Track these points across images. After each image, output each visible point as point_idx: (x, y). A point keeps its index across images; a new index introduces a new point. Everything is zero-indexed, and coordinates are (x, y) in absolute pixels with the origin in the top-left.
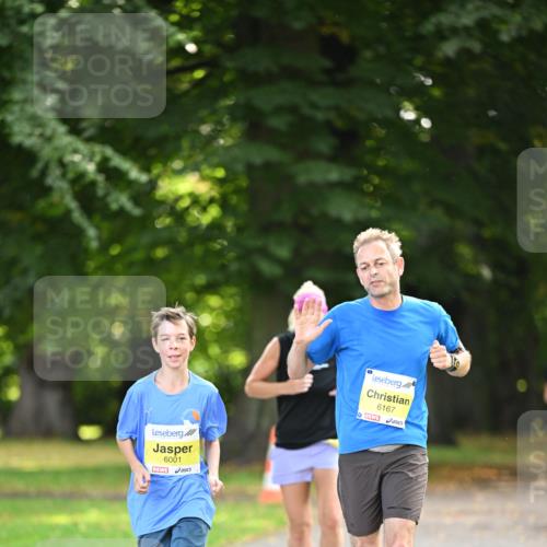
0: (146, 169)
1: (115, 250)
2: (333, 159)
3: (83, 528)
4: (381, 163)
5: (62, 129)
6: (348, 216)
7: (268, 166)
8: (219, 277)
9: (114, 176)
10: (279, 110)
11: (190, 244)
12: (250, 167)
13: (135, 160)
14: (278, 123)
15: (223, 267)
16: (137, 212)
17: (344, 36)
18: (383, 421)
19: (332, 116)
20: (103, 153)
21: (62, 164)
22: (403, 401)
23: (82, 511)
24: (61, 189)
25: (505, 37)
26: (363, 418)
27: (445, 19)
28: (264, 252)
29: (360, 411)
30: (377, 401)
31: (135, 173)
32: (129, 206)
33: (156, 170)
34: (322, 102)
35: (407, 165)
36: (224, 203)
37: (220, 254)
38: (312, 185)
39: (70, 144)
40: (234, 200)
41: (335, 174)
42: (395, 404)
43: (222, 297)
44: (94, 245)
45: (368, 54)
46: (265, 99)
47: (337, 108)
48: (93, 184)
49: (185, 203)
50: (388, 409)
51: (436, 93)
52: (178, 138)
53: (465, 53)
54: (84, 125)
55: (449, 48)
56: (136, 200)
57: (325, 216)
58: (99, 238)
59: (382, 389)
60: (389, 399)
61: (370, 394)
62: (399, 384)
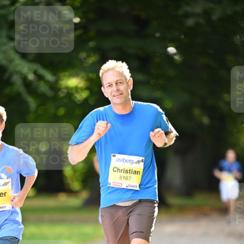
18: (124, 187)
22: (136, 172)
25: (215, 17)
29: (109, 181)
31: (49, 76)
35: (171, 72)
42: (132, 175)
45: (155, 23)
50: (126, 178)
51: (186, 40)
59: (122, 166)
60: (127, 172)
61: (115, 169)
62: (132, 162)
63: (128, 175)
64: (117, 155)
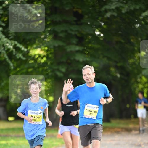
0: (26, 47)
1: (18, 69)
2: (77, 45)
3: (9, 144)
4: (90, 45)
5: (4, 37)
6: (81, 60)
7: (59, 46)
8: (46, 77)
9: (18, 49)
10: (62, 31)
11: (38, 67)
12: (54, 47)
13: (23, 45)
14: (62, 35)
15: (47, 74)
16: (24, 59)
17: (80, 12)
18: (90, 118)
19: (76, 33)
20: (15, 43)
21: (4, 46)
22: (95, 112)
23: (9, 140)
24: (3, 53)
25: (123, 12)
26: (85, 117)
27: (107, 7)
28: (58, 70)
29: (84, 115)
30: (88, 112)
31: (23, 49)
32: (22, 57)
33: (29, 48)
34: (74, 29)
36: (47, 57)
37: (46, 70)
38: (71, 51)
39: (6, 40)
40: (50, 56)
41: (77, 48)
42: (94, 113)
43: (47, 82)
44: (12, 68)
45: (86, 16)
46: (59, 29)
47: (78, 31)
48: (12, 51)
49: (37, 57)
50: (91, 114)
51: (105, 27)
52: (35, 39)
53: (112, 16)
54: (10, 35)
55: (108, 15)
56: (24, 56)
57: (75, 60)
58: (14, 66)
60: (92, 112)
61: (87, 110)
62: (94, 108)
63: (92, 113)
64: (88, 104)
